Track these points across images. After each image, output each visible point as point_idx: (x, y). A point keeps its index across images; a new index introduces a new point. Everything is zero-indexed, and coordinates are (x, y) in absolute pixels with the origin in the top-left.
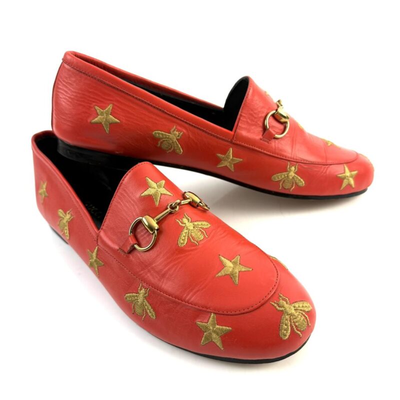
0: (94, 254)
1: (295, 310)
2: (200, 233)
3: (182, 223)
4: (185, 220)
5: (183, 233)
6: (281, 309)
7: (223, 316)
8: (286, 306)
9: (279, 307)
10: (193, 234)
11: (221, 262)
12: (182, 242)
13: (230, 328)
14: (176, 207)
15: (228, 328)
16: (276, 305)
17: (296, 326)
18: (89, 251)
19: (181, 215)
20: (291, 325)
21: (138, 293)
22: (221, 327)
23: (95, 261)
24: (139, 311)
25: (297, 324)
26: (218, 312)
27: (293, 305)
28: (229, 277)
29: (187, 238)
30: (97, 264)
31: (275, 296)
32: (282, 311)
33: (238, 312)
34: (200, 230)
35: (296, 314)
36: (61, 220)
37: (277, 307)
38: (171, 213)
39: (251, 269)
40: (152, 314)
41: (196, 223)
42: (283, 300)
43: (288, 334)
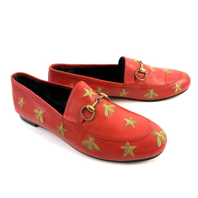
0: (61, 127)
1: (161, 134)
2: (112, 109)
3: (104, 106)
4: (104, 105)
5: (105, 110)
6: (155, 135)
7: (132, 142)
8: (157, 133)
9: (154, 134)
10: (110, 111)
11: (125, 120)
12: (106, 114)
13: (136, 147)
14: (100, 100)
15: (135, 147)
16: (153, 134)
17: (163, 141)
18: (57, 126)
19: (102, 103)
20: (161, 140)
21: (89, 140)
22: (132, 147)
23: (62, 130)
24: (90, 148)
25: (163, 140)
26: (129, 141)
27: (159, 132)
28: (130, 126)
29: (107, 112)
30: (63, 131)
31: (151, 130)
32: (156, 135)
33: (138, 139)
34: (112, 108)
35: (162, 136)
36: (37, 114)
37: (154, 135)
38: (98, 102)
39: (138, 121)
40: (97, 148)
41: (109, 106)
42: (155, 131)
43: (160, 144)
